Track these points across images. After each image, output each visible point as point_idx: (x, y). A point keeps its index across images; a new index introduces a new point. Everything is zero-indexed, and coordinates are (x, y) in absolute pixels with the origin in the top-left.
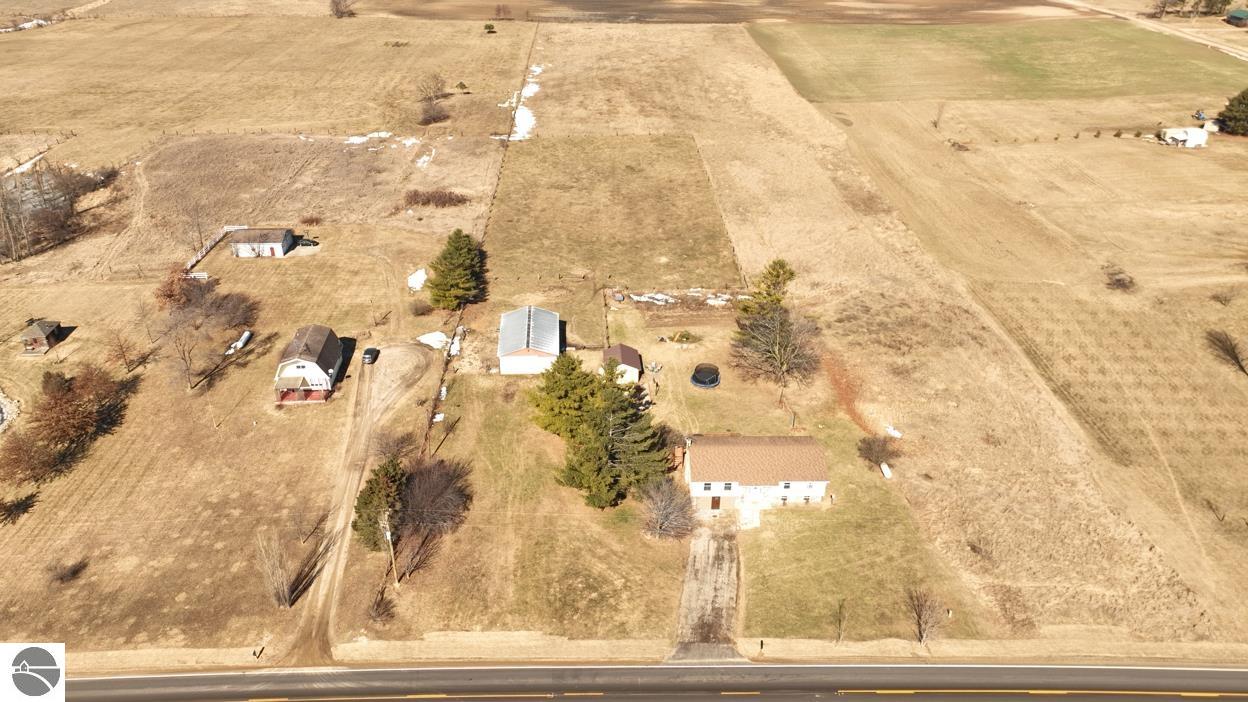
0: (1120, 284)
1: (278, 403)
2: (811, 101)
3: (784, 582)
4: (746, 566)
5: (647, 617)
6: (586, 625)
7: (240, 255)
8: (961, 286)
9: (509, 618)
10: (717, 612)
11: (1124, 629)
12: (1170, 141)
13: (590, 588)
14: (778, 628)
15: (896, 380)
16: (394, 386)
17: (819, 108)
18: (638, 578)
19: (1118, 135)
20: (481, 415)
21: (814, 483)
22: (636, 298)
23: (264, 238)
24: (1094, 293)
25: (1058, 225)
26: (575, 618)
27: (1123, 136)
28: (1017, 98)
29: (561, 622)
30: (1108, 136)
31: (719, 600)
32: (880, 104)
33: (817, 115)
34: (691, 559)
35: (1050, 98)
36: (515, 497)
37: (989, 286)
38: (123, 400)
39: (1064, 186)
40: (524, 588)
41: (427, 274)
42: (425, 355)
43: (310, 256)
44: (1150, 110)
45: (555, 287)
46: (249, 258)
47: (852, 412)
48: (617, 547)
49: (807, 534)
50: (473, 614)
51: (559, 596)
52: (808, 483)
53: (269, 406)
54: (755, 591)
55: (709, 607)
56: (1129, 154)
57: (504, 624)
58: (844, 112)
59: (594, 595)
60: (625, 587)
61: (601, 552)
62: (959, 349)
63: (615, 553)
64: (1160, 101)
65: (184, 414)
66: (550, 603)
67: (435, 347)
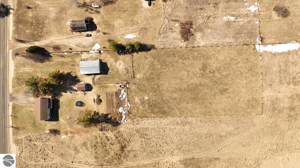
5: (16, 90)
6: (15, 82)
10: (18, 100)
13: (21, 83)
14: (14, 108)
18: (24, 89)
20: (67, 61)
29: (15, 79)
31: (20, 101)
34: (29, 97)
40: (21, 73)
50: (17, 67)
51: (20, 78)
54: (21, 106)
55: (18, 99)
57: (15, 71)
59: (20, 83)
60: (22, 88)
66: (18, 77)
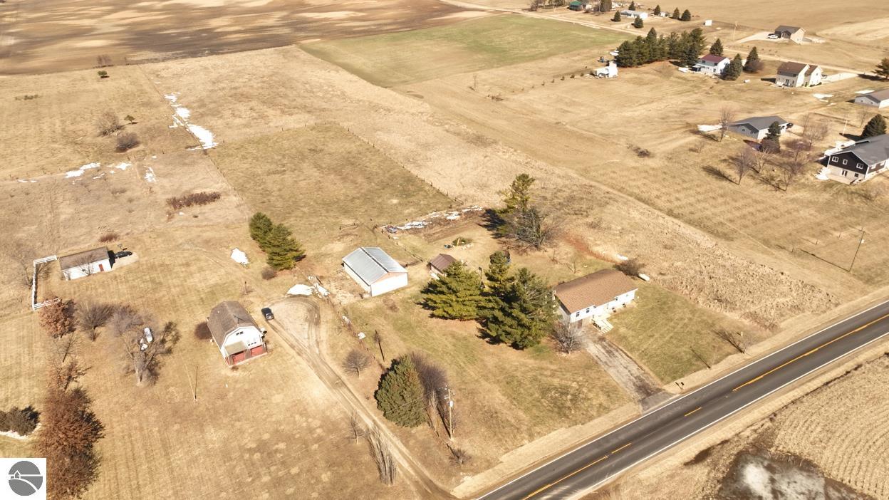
0: (644, 154)
1: (231, 366)
2: (386, 87)
3: (656, 350)
4: (628, 350)
5: (609, 396)
6: (583, 414)
7: (72, 278)
8: (572, 174)
9: (537, 429)
10: (639, 378)
11: (808, 313)
12: (600, 75)
13: (563, 394)
14: (676, 374)
15: (596, 231)
16: (306, 327)
17: (394, 90)
18: (581, 378)
19: (573, 77)
20: (388, 324)
21: (628, 293)
22: (403, 228)
23: (91, 258)
24: (636, 162)
25: (586, 131)
26: (573, 412)
27: (576, 77)
28: (501, 66)
29: (568, 418)
30: (567, 78)
31: (633, 372)
32: (428, 82)
33: (397, 95)
34: (596, 358)
35: (518, 63)
36: (464, 363)
37: (586, 170)
38: (83, 412)
39: (569, 109)
40: (528, 409)
41: (243, 251)
42: (306, 301)
43: (136, 262)
44: (575, 61)
45: (343, 236)
46: (81, 278)
47: (592, 253)
48: (553, 367)
49: (641, 321)
50: (515, 436)
51: (552, 405)
52: (625, 294)
53: (226, 371)
54: (646, 360)
55: (632, 378)
56: (586, 86)
57: (539, 433)
58: (411, 90)
59: (569, 397)
60: (580, 385)
61: (548, 373)
62: (609, 206)
63: (556, 371)
64: (575, 55)
65: (155, 401)
66: (551, 411)
67: (308, 294)
